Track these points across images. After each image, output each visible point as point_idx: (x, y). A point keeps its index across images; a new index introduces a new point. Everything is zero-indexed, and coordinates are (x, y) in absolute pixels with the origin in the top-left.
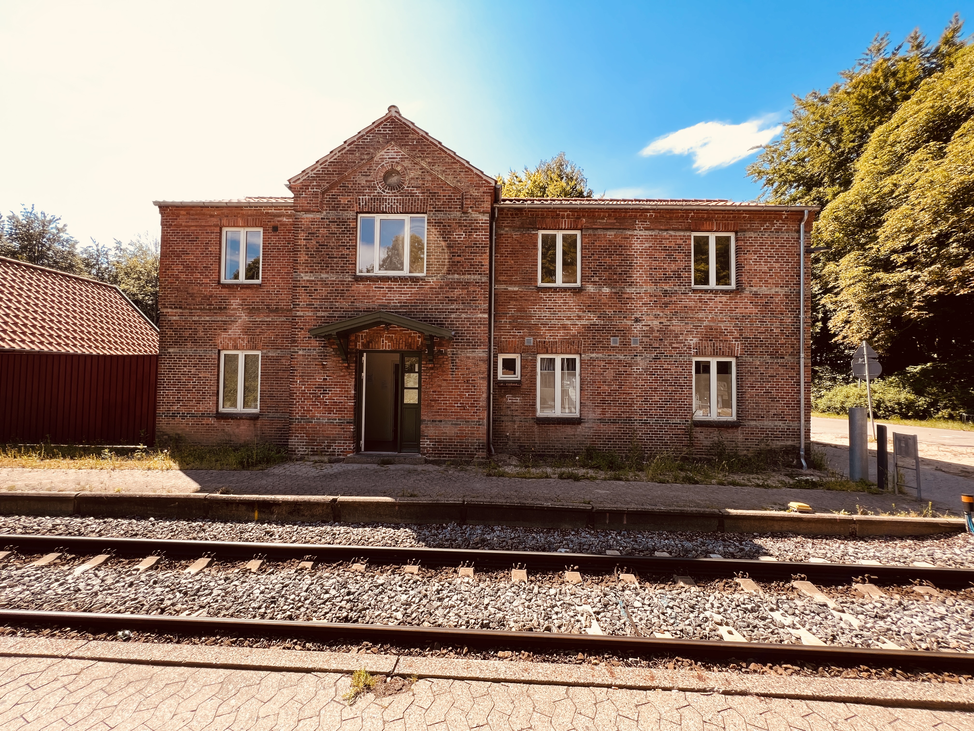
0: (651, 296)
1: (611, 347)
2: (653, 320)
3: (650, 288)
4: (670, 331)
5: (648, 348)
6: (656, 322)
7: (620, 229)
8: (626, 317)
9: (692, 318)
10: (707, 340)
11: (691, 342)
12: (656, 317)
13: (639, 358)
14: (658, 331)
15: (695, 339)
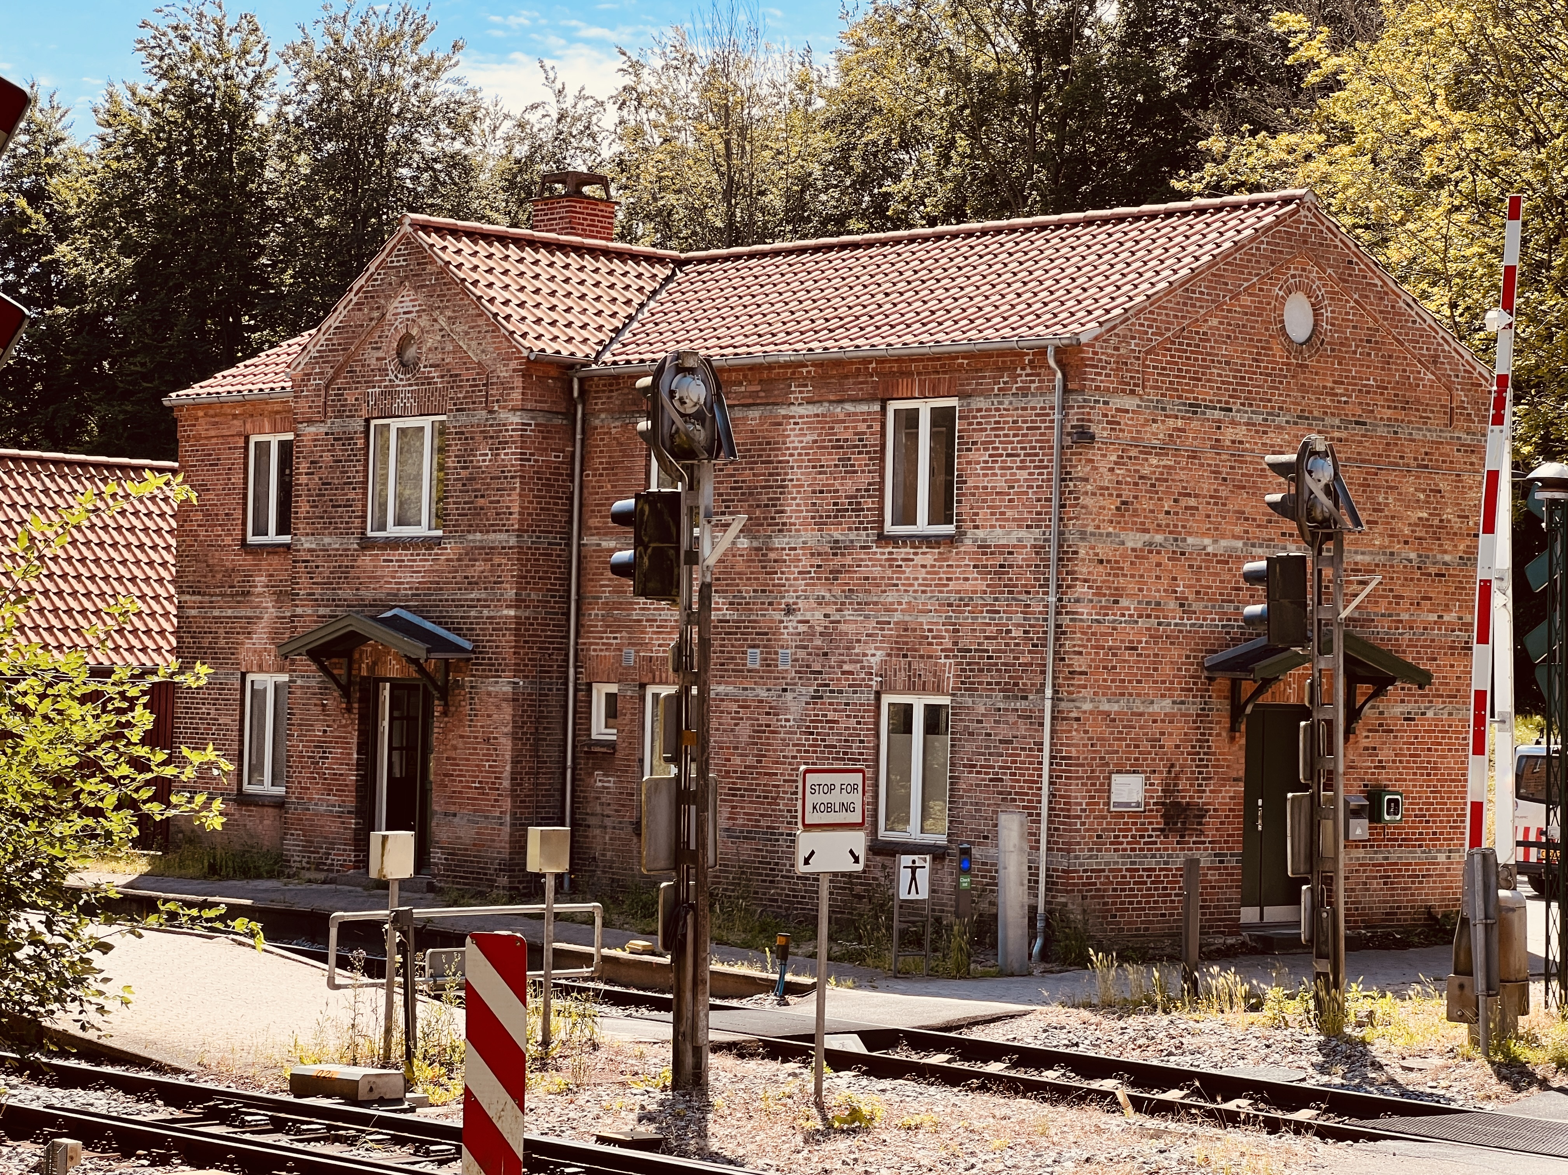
0: (812, 554)
1: (749, 671)
2: (813, 609)
3: (810, 536)
4: (840, 634)
5: (805, 671)
6: (819, 615)
7: (768, 404)
8: (770, 604)
9: (875, 604)
10: (898, 656)
11: (872, 659)
12: (820, 601)
13: (789, 696)
14: (821, 634)
15: (879, 653)
